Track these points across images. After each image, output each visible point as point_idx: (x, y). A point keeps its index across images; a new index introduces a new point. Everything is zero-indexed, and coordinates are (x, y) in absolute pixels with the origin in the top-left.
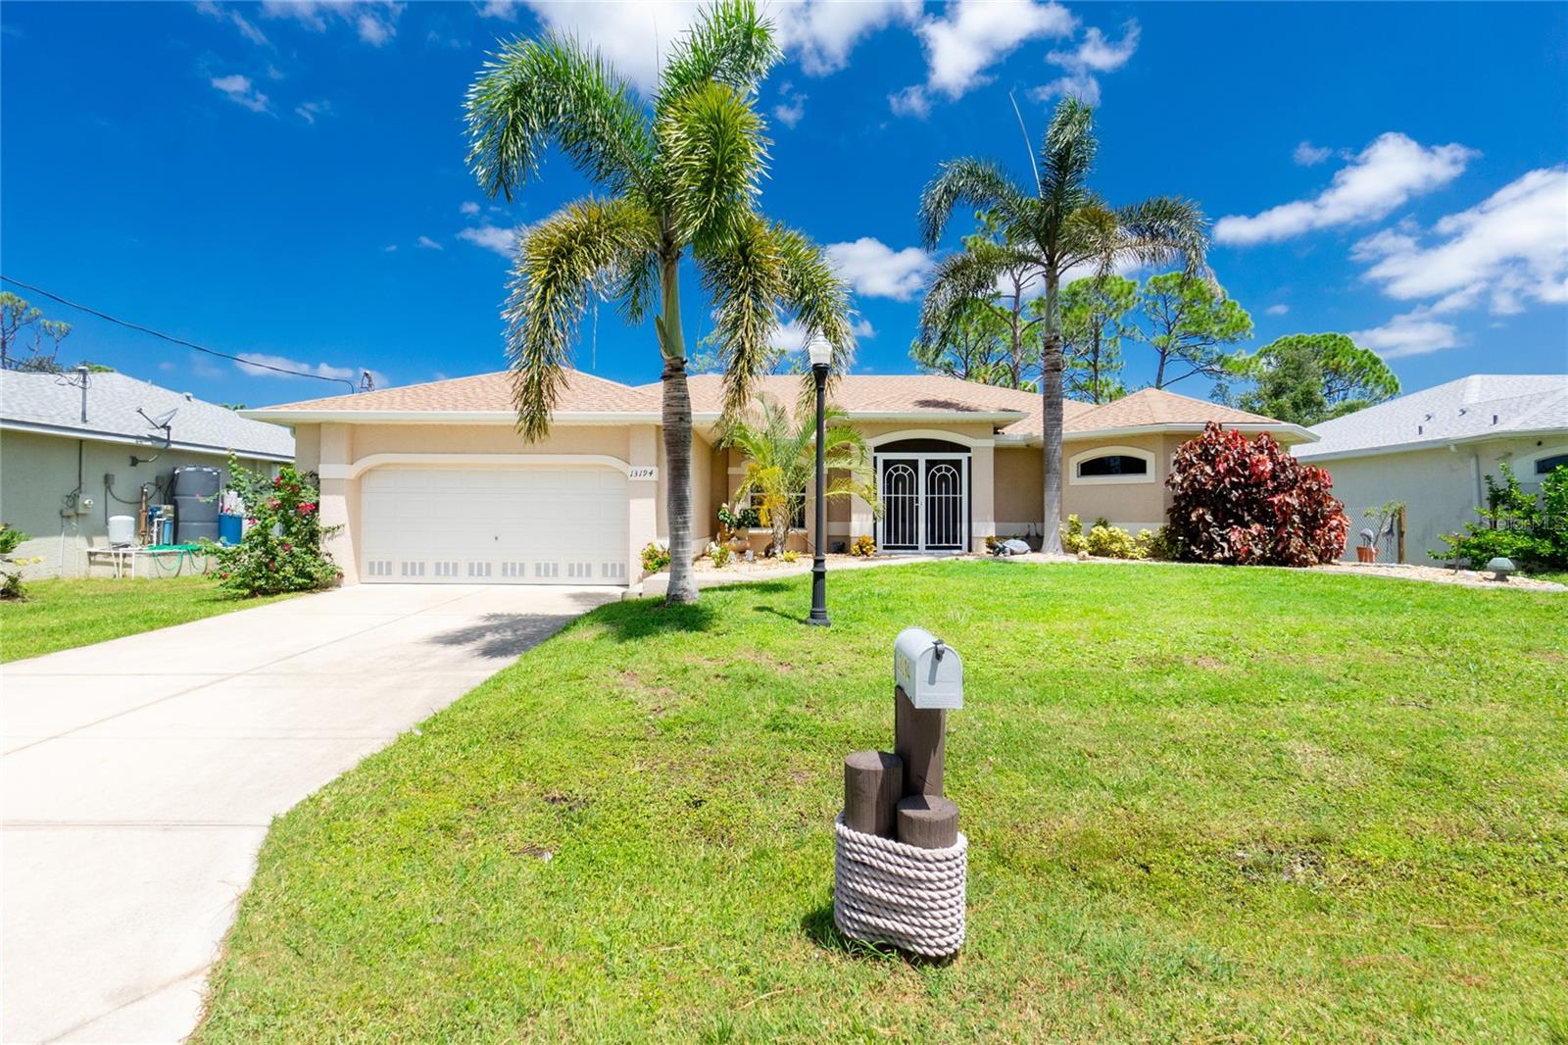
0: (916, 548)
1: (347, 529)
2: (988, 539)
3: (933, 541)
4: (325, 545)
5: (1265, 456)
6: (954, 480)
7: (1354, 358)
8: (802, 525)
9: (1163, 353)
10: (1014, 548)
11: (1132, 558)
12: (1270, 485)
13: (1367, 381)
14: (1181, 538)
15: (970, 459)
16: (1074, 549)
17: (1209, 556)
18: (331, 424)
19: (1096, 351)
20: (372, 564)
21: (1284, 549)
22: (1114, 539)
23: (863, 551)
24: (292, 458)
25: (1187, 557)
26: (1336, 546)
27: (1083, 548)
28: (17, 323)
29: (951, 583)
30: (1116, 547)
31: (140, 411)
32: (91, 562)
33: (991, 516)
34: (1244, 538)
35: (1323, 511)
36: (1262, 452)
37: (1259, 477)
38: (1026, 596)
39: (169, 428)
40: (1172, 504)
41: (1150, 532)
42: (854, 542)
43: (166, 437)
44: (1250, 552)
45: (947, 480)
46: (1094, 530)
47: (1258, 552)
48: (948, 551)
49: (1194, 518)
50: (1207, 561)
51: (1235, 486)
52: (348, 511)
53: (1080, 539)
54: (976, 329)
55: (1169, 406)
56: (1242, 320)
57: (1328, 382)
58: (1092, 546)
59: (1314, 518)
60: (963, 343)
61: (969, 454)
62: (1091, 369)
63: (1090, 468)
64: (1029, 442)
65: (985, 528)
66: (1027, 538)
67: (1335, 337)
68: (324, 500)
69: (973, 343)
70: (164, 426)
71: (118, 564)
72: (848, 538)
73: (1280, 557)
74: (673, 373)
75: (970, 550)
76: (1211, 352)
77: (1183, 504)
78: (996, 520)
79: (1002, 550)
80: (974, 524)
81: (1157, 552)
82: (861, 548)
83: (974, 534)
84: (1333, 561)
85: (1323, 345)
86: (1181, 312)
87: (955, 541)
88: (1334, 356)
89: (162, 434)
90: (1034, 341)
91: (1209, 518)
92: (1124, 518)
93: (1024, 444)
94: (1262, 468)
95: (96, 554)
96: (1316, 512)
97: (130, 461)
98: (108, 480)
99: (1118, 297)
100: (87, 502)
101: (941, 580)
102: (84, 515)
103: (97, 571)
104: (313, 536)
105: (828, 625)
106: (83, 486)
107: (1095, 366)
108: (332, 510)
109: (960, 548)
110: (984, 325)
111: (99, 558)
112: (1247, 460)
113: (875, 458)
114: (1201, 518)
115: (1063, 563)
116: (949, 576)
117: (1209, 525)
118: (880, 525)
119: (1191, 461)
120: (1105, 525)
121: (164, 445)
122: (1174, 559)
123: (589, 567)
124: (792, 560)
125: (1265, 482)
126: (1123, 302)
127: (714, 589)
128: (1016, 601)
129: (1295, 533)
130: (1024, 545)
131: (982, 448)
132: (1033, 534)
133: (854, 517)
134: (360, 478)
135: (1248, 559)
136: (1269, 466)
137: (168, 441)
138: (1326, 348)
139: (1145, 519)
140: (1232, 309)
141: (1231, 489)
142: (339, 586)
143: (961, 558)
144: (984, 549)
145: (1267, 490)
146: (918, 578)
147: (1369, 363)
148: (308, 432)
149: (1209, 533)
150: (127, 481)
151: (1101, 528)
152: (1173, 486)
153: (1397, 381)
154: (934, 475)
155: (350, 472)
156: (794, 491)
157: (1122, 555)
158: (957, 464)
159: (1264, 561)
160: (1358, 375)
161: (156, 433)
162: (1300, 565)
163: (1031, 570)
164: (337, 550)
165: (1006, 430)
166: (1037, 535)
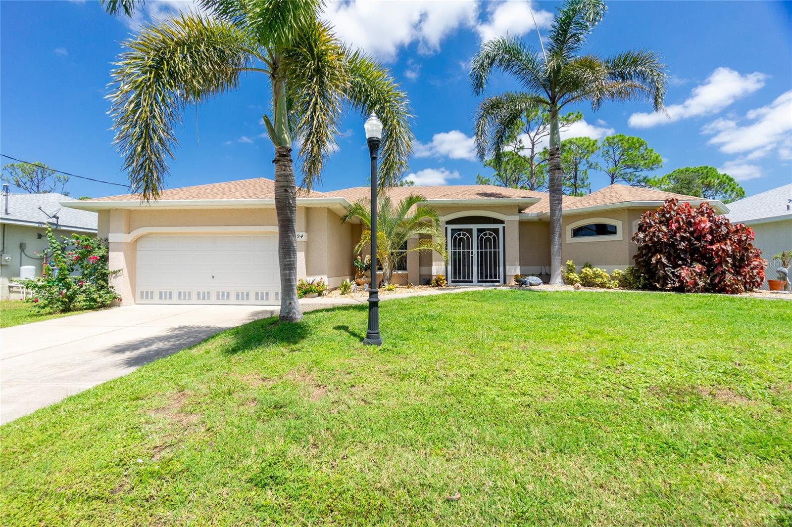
0: (472, 282)
1: (125, 272)
2: (516, 276)
3: (482, 278)
4: (112, 281)
5: (705, 218)
6: (495, 241)
7: (718, 179)
8: (404, 268)
9: (612, 177)
10: (533, 282)
11: (609, 288)
12: (709, 237)
13: (727, 191)
14: (642, 275)
15: (504, 227)
16: (570, 282)
17: (662, 286)
18: (116, 210)
19: (575, 177)
20: (142, 293)
21: (720, 282)
22: (597, 276)
23: (438, 284)
24: (96, 230)
25: (649, 286)
26: (759, 280)
27: (576, 281)
28: (44, 176)
29: (487, 306)
30: (598, 280)
31: (40, 208)
32: (10, 291)
33: (518, 263)
34: (692, 274)
35: (748, 255)
36: (703, 216)
37: (701, 232)
38: (540, 318)
39: (57, 218)
40: (636, 253)
41: (620, 271)
42: (434, 278)
43: (56, 223)
44: (697, 284)
45: (490, 240)
46: (583, 270)
47: (701, 284)
48: (491, 284)
49: (654, 260)
50: (661, 290)
51: (683, 239)
52: (126, 261)
53: (574, 276)
54: (511, 168)
55: (630, 193)
56: (657, 158)
57: (704, 192)
58: (583, 280)
59: (742, 259)
60: (504, 175)
61: (504, 225)
62: (573, 187)
63: (578, 232)
64: (540, 217)
65: (514, 270)
66: (540, 276)
67: (707, 167)
68: (111, 255)
69: (510, 175)
70: (54, 217)
71: (23, 293)
72: (431, 276)
73: (716, 287)
74: (281, 158)
75: (505, 283)
76: (639, 176)
77: (644, 252)
78: (520, 265)
79: (524, 283)
80: (507, 267)
81: (625, 283)
82: (437, 282)
83: (507, 273)
84: (755, 289)
85: (701, 172)
86: (623, 155)
87: (495, 277)
88: (707, 178)
89: (54, 221)
90: (542, 174)
91: (664, 260)
92: (602, 263)
93: (537, 218)
94: (703, 225)
95: (13, 287)
96: (743, 255)
97: (37, 236)
98: (22, 247)
99: (588, 147)
100: (7, 258)
101: (479, 304)
102: (6, 265)
103: (14, 297)
104: (104, 276)
105: (379, 344)
106: (5, 249)
107: (575, 185)
108: (117, 261)
109: (498, 282)
110: (515, 165)
111: (15, 289)
112: (692, 220)
113: (446, 228)
114: (659, 261)
115: (565, 292)
116: (486, 301)
117: (664, 266)
118: (449, 268)
119: (650, 223)
120: (590, 267)
121: (55, 227)
122: (638, 288)
123: (267, 294)
124: (391, 290)
125: (705, 236)
126: (591, 149)
127: (321, 311)
128: (532, 322)
129: (729, 271)
130: (539, 280)
131: (512, 220)
132: (544, 273)
133: (433, 263)
134: (136, 241)
135: (695, 288)
136: (708, 225)
137: (57, 225)
138: (702, 173)
139: (619, 263)
140: (651, 153)
141: (680, 241)
142: (119, 306)
143: (498, 288)
144: (514, 283)
145: (706, 241)
146: (464, 303)
147: (727, 181)
148: (105, 214)
149: (665, 271)
150: (34, 247)
151: (588, 269)
152: (638, 240)
153: (743, 190)
154: (482, 238)
155: (129, 238)
156: (395, 248)
157: (602, 286)
158: (496, 231)
159: (705, 290)
160: (720, 188)
161: (51, 220)
162: (733, 292)
163: (544, 297)
164: (119, 285)
165: (527, 211)
166: (547, 274)
